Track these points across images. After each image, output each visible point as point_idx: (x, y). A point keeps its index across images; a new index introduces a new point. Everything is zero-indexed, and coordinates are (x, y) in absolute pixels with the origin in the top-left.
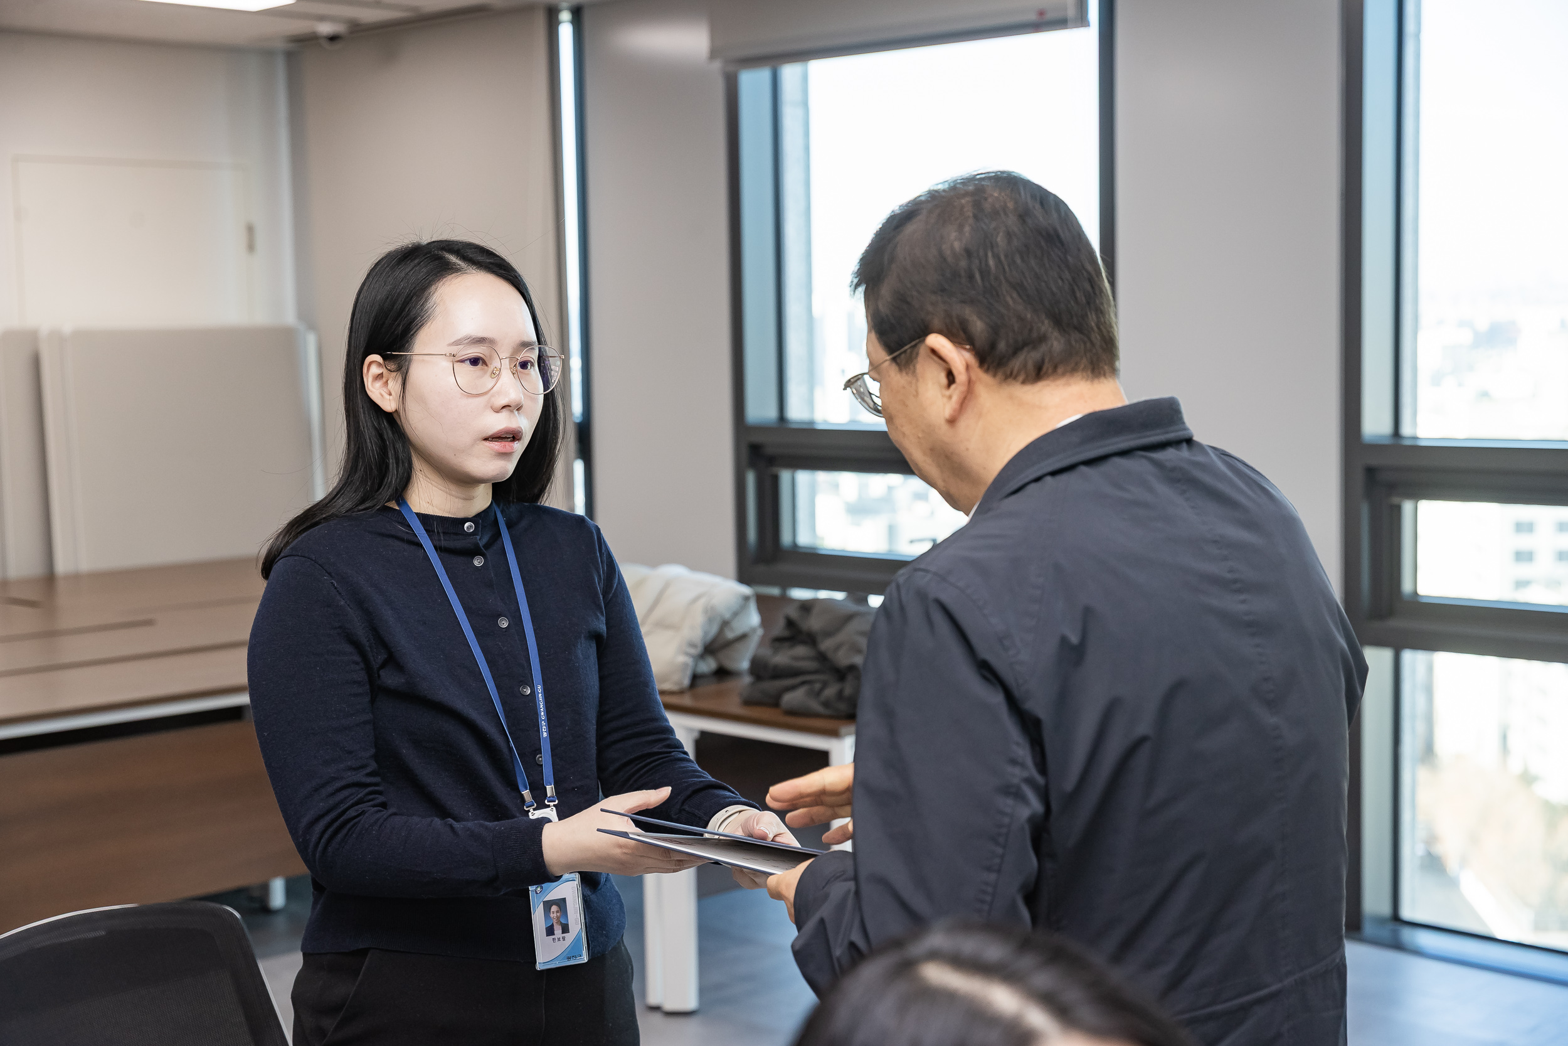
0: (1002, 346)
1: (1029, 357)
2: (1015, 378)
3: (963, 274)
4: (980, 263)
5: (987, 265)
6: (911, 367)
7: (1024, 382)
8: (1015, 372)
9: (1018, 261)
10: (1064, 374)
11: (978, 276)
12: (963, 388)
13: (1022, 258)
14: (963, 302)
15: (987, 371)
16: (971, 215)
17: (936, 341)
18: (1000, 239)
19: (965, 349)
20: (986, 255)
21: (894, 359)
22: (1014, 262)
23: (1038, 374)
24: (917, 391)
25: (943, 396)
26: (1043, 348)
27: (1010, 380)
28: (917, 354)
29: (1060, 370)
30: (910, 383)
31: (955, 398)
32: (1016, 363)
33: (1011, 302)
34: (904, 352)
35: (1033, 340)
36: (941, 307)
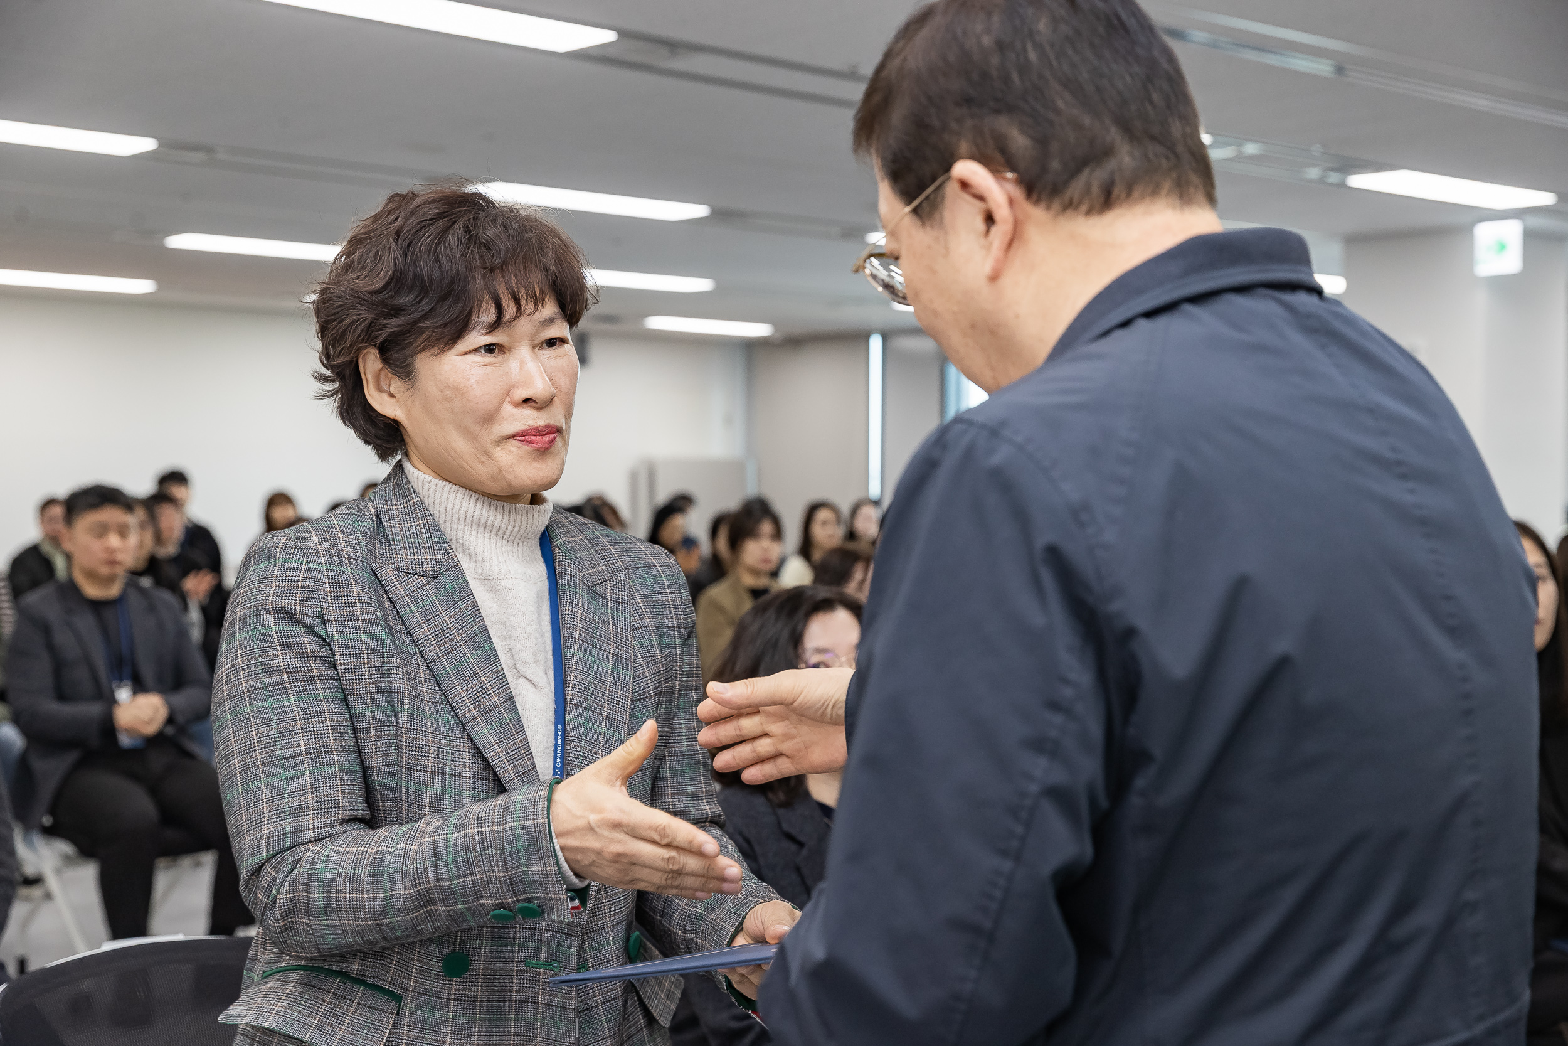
0: (1055, 165)
1: (1095, 177)
2: (1077, 208)
3: (995, 73)
4: (1017, 57)
5: (1027, 59)
6: (937, 215)
7: (1089, 212)
8: (1075, 202)
9: (1070, 52)
10: (1142, 198)
11: (1015, 75)
12: (1007, 231)
14: (997, 112)
15: (1037, 202)
17: (966, 169)
18: (1043, 26)
19: (1007, 177)
20: (1024, 47)
21: (915, 211)
22: (1065, 53)
23: (1106, 200)
24: (947, 248)
25: (982, 244)
26: (1111, 164)
27: (1069, 213)
28: (943, 197)
29: (1136, 194)
30: (938, 240)
31: (997, 246)
32: (1076, 188)
33: (1060, 104)
34: (927, 198)
35: (1097, 154)
36: (969, 123)
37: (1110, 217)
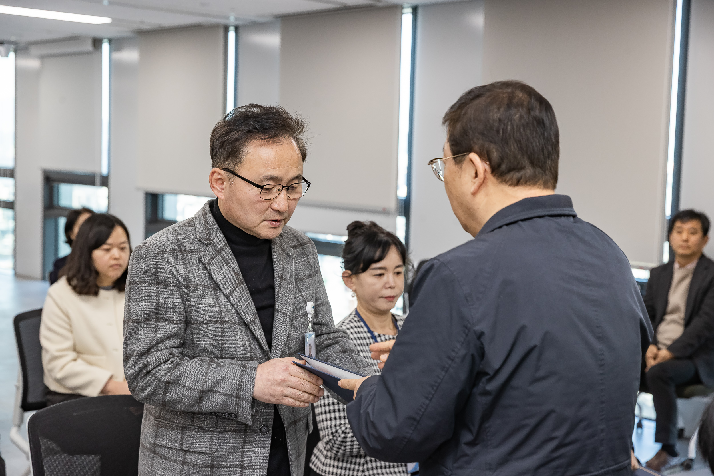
0: (503, 167)
1: (515, 175)
2: (506, 183)
3: (495, 129)
4: (504, 126)
6: (460, 164)
7: (510, 185)
8: (507, 180)
9: (522, 130)
10: (529, 185)
11: (501, 132)
12: (481, 181)
13: (524, 129)
14: (491, 142)
15: (494, 176)
16: (506, 102)
17: (474, 156)
19: (486, 163)
20: (507, 124)
21: (454, 158)
22: (520, 130)
23: (517, 183)
24: (460, 176)
25: (472, 182)
26: (522, 173)
27: (504, 183)
28: (465, 160)
29: (528, 183)
30: (458, 171)
31: (476, 184)
32: (508, 176)
33: (512, 146)
34: (459, 156)
35: (519, 168)
36: (480, 142)
37: (517, 188)
